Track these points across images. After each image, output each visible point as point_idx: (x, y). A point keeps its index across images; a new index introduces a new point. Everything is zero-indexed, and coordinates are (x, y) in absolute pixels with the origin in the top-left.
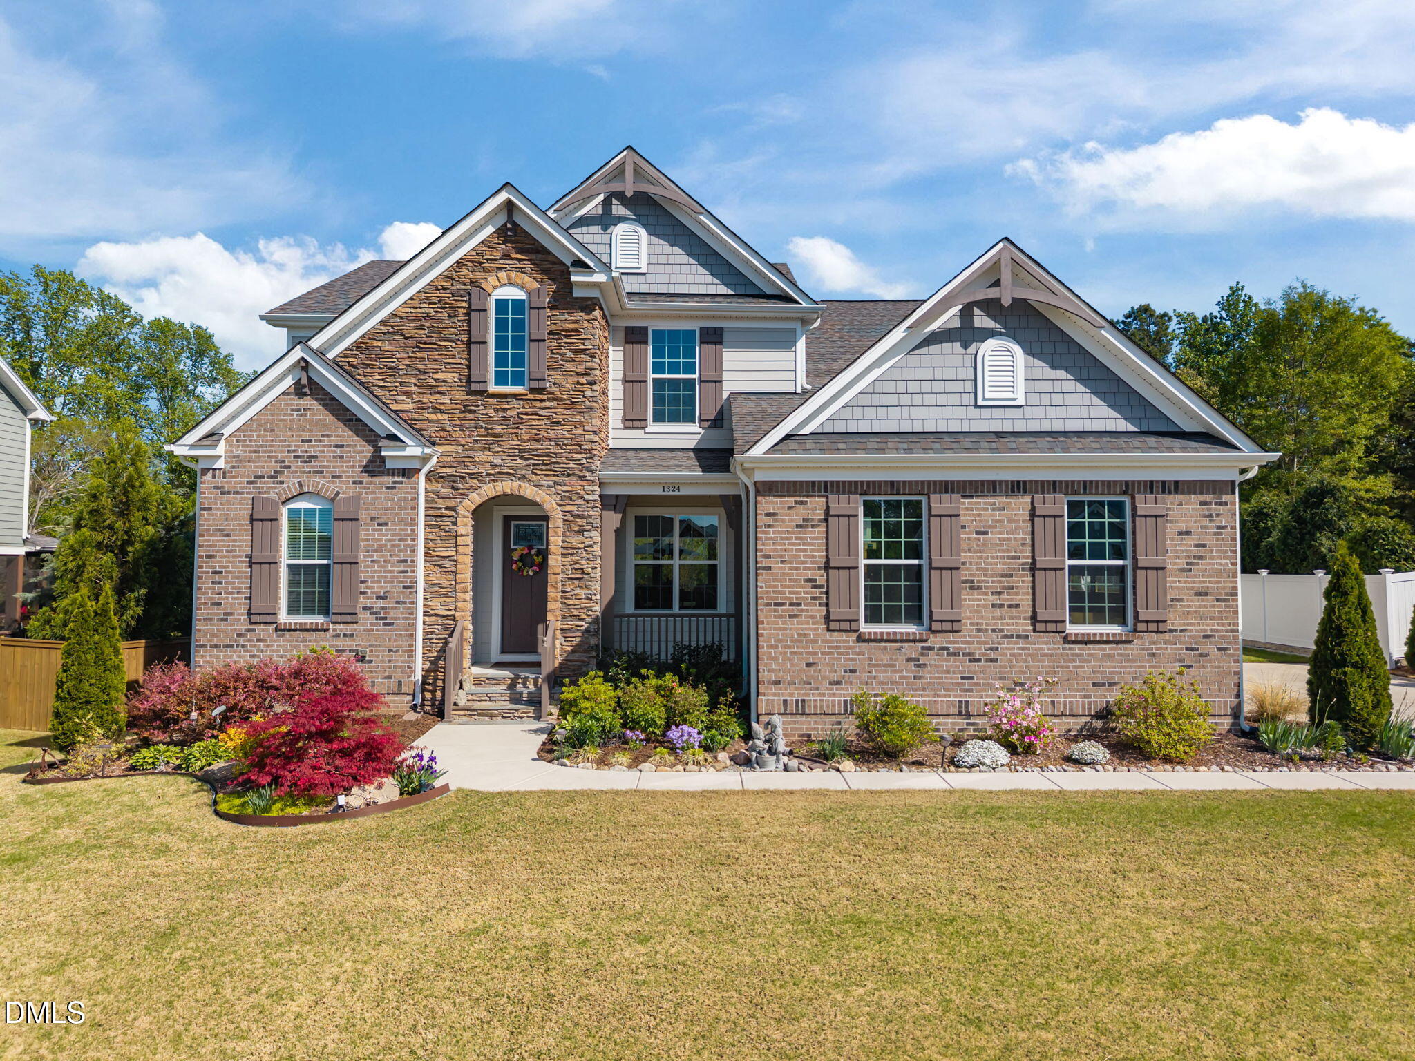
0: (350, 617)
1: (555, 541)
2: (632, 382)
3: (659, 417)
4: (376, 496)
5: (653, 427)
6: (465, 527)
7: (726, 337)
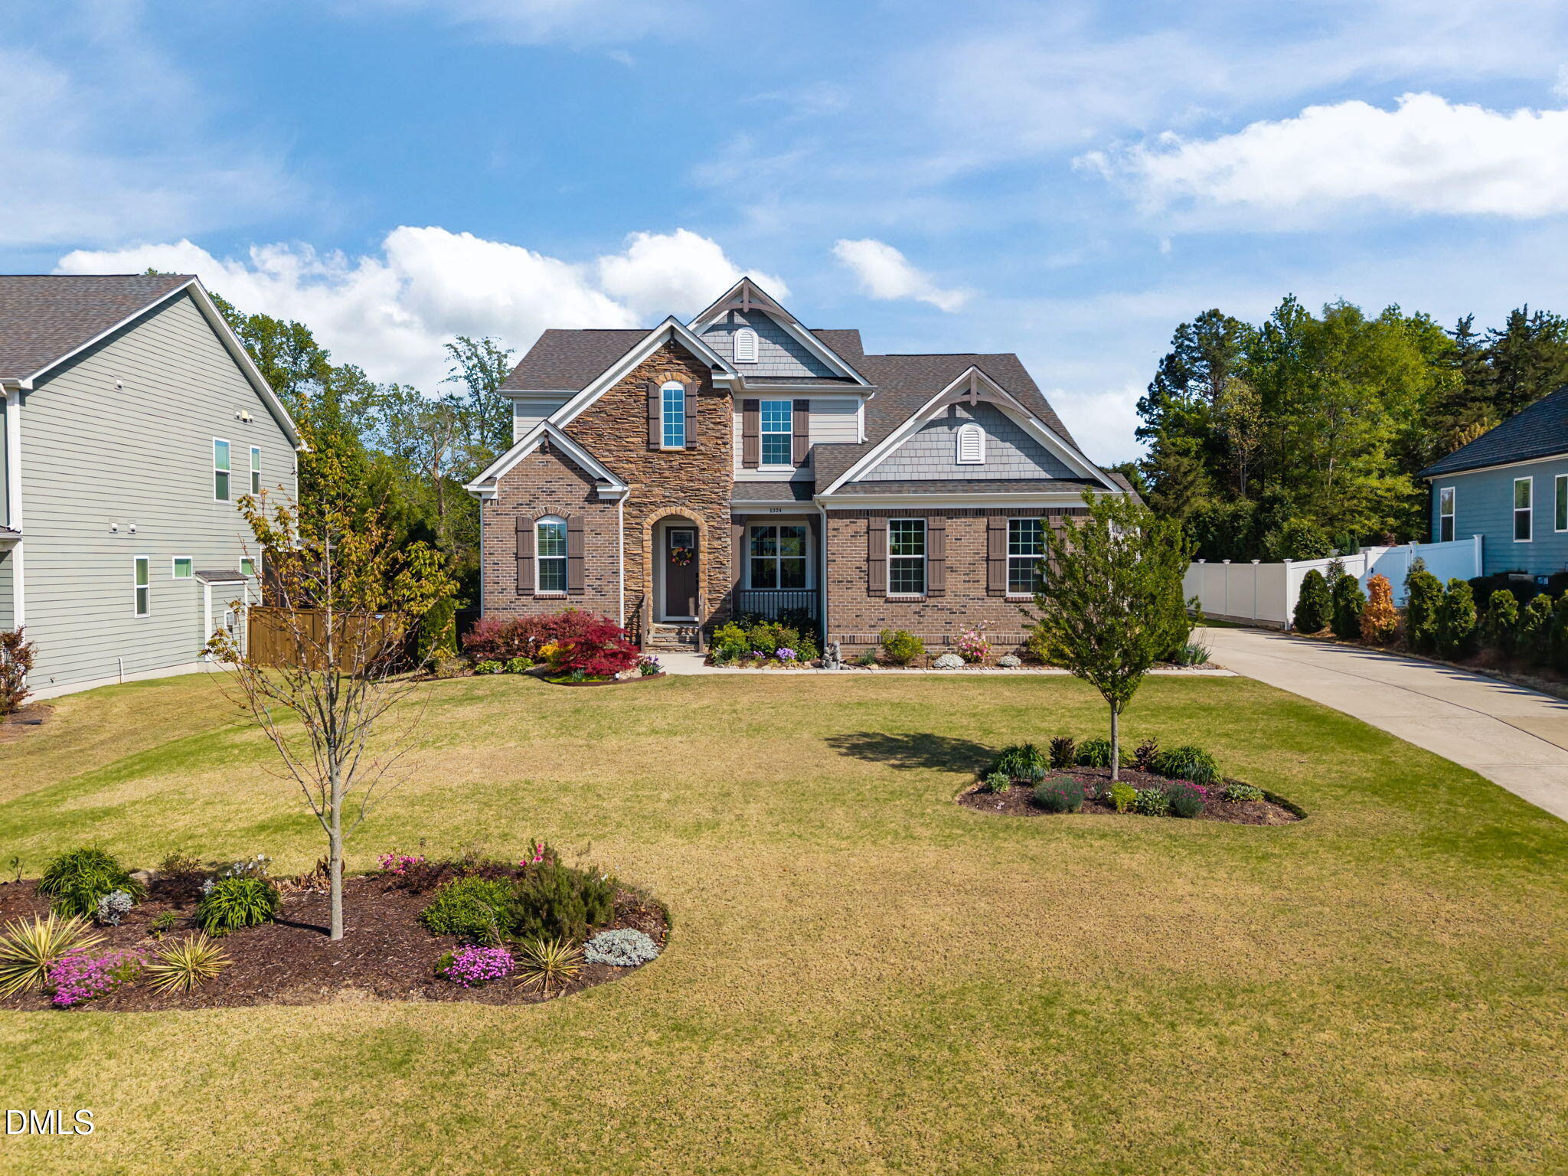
0: (580, 591)
1: (704, 544)
2: (749, 437)
3: (766, 461)
4: (594, 515)
5: (762, 467)
6: (647, 536)
7: (811, 406)
